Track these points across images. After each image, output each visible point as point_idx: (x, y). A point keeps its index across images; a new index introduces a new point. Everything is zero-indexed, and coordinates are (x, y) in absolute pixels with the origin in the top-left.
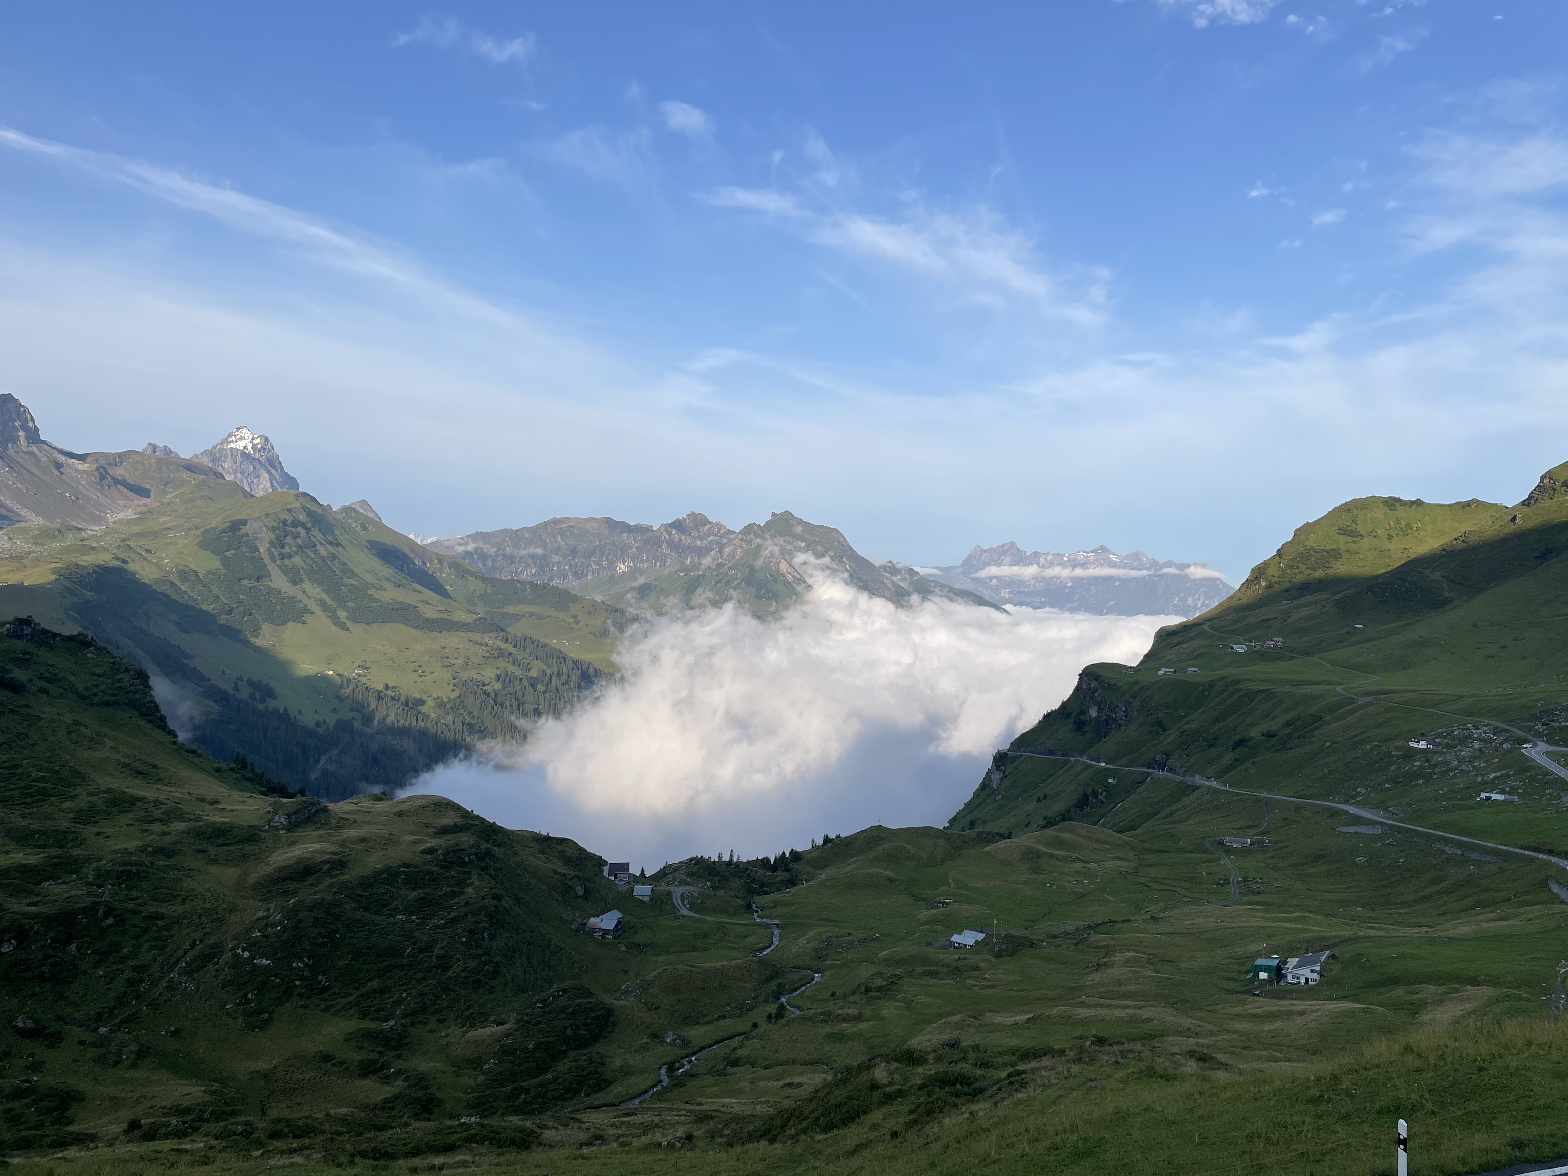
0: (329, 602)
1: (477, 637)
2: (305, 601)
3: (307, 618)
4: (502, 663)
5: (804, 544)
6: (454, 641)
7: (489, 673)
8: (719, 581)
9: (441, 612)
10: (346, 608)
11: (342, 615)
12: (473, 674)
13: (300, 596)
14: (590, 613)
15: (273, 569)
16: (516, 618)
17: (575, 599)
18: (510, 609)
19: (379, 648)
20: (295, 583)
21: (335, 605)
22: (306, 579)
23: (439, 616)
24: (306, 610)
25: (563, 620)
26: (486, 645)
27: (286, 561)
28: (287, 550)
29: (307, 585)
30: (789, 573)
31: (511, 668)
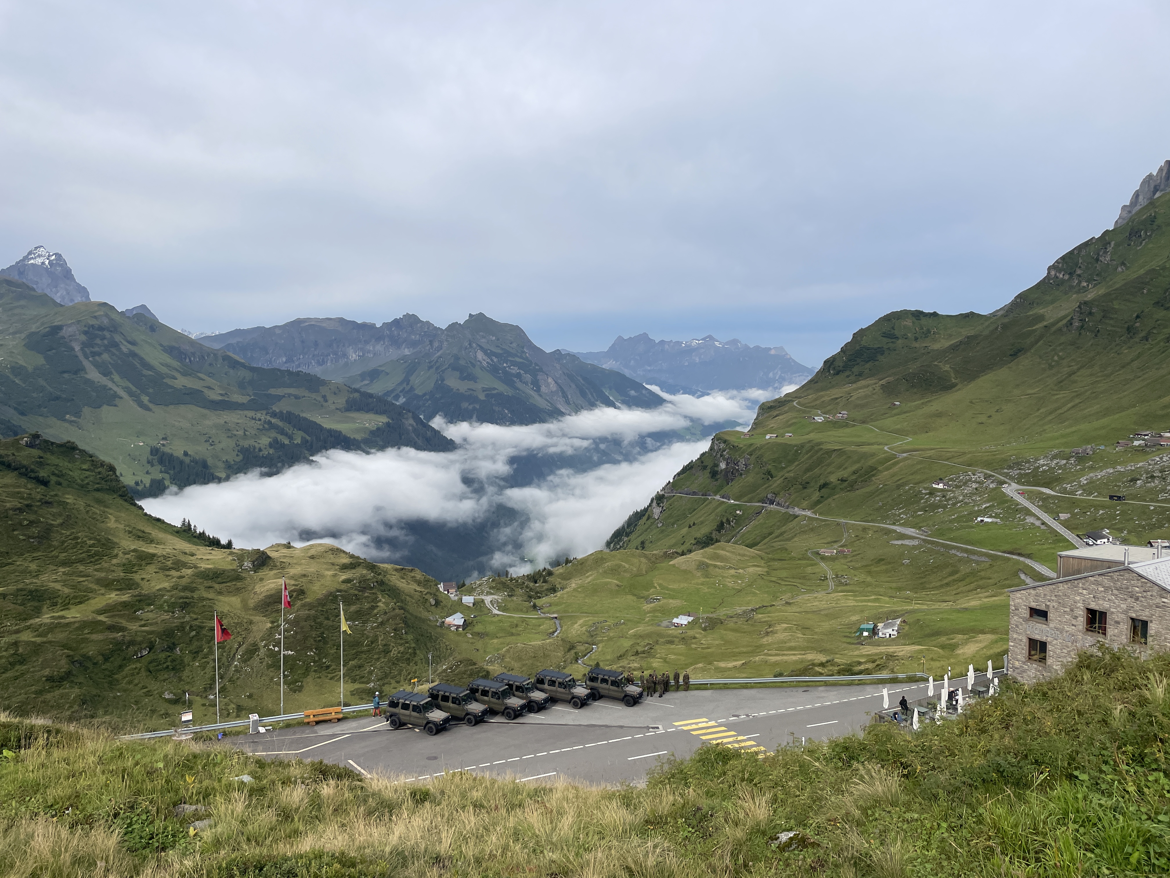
0: (134, 389)
1: (251, 414)
2: (115, 388)
3: (117, 401)
4: (273, 434)
5: (494, 338)
6: (232, 418)
7: (265, 441)
8: (430, 368)
9: (221, 395)
10: (147, 394)
11: (145, 399)
12: (252, 442)
13: (110, 385)
14: (335, 394)
15: (86, 363)
16: (280, 398)
17: (323, 383)
18: (272, 391)
19: (177, 423)
20: (105, 375)
21: (139, 392)
22: (114, 372)
23: (220, 398)
24: (116, 396)
25: (315, 399)
26: (260, 420)
27: (97, 358)
28: (96, 349)
29: (116, 377)
30: (484, 360)
31: (280, 437)
